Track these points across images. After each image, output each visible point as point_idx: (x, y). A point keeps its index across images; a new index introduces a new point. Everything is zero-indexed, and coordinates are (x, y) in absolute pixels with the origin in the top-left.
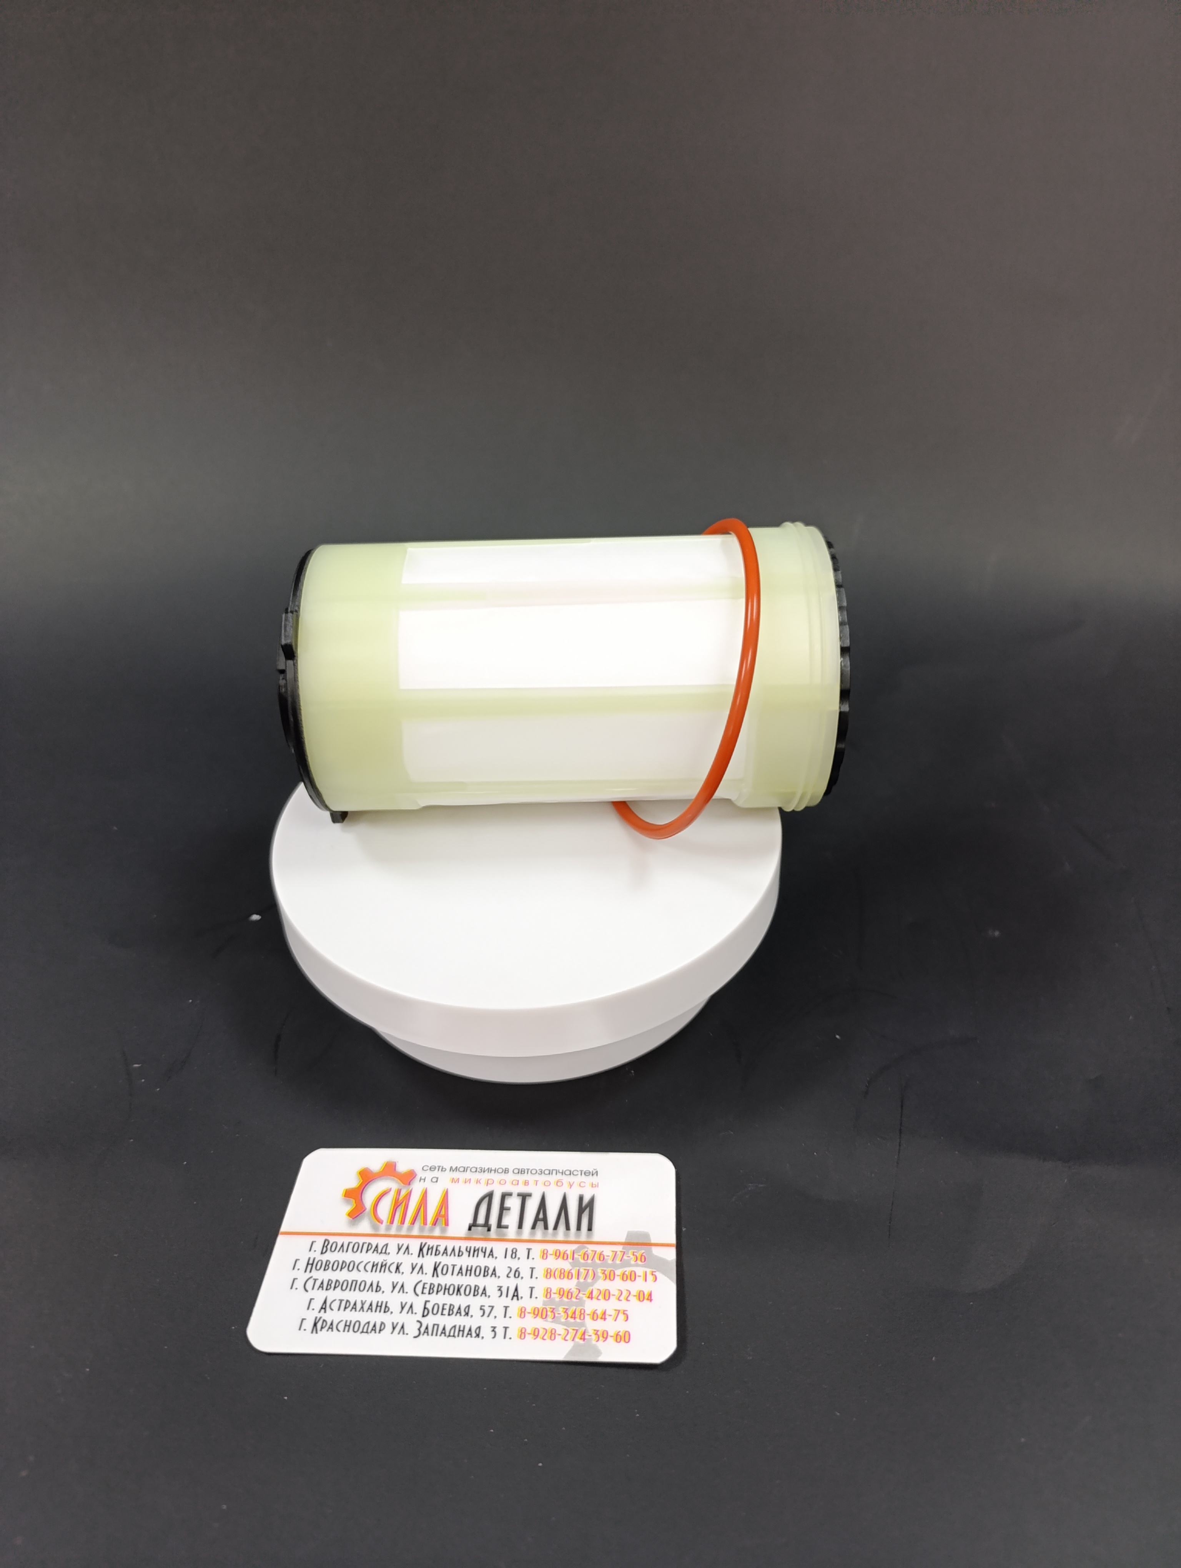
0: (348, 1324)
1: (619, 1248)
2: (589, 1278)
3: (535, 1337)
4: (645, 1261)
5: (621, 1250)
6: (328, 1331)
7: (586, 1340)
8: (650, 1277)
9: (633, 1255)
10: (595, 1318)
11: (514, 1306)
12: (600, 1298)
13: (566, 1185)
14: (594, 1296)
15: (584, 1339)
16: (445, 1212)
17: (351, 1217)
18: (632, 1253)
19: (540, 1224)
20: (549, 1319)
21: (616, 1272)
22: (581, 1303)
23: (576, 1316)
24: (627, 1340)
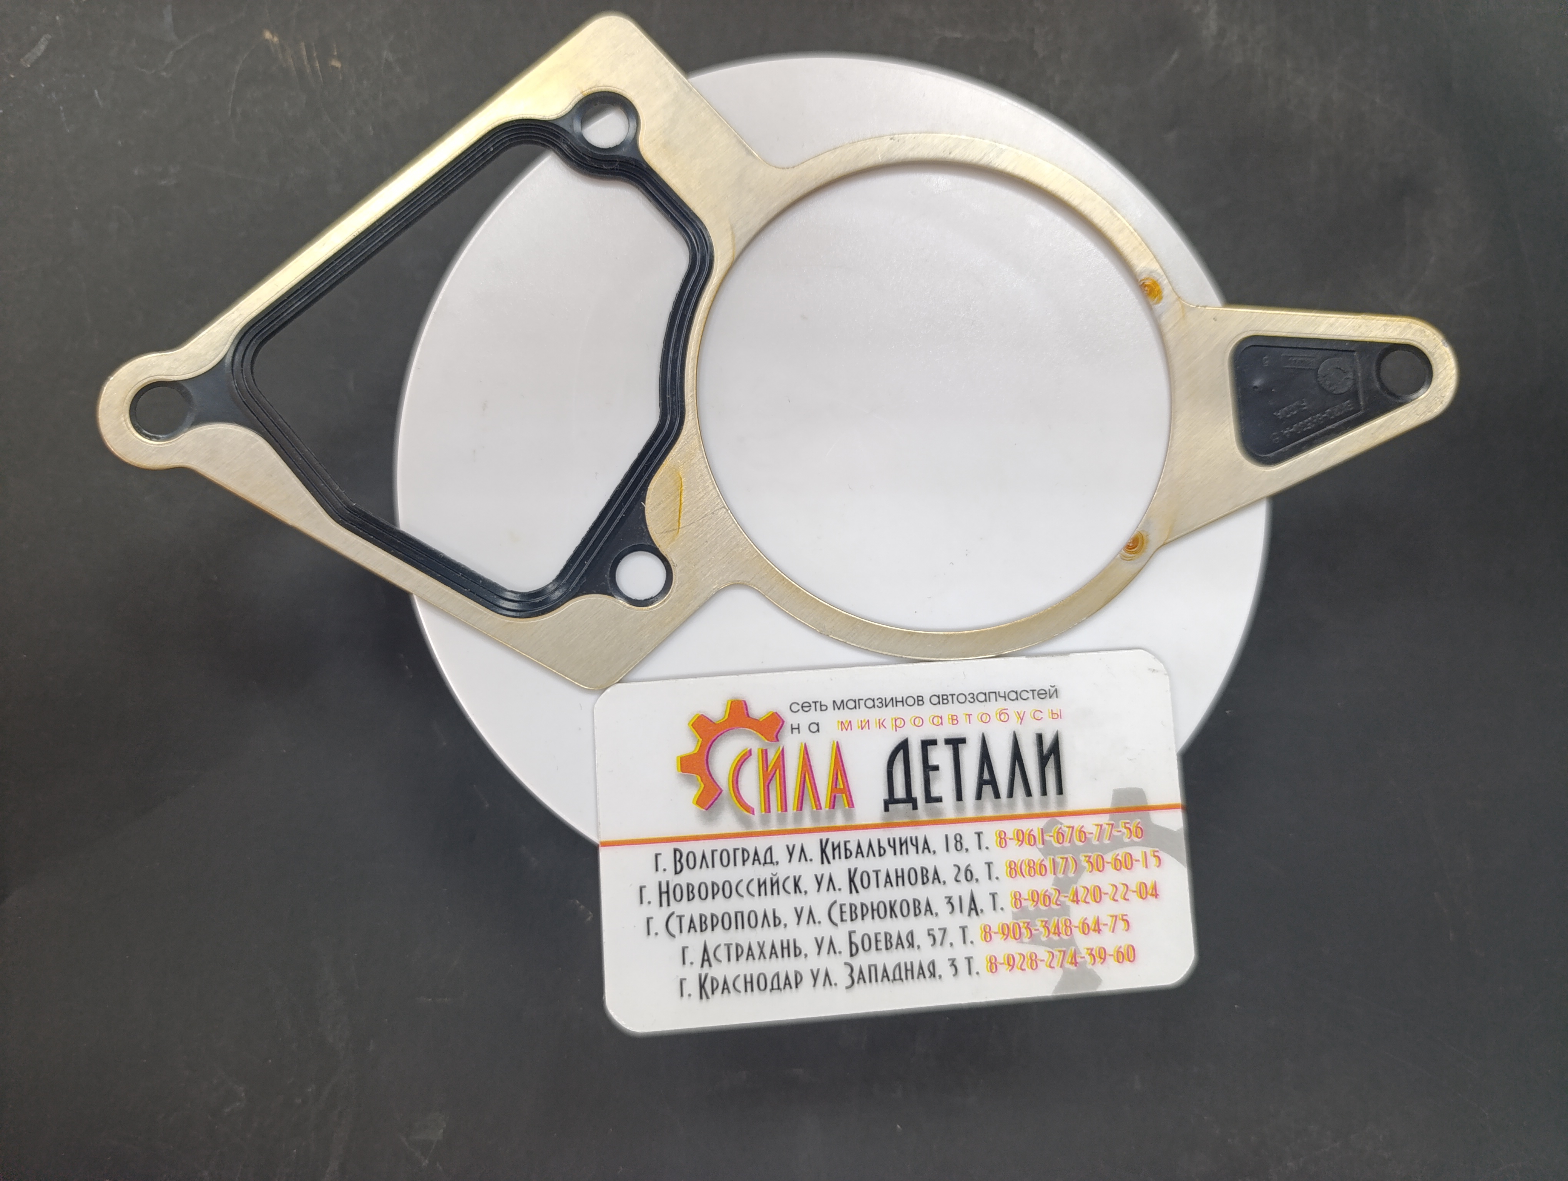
0: (749, 979)
1: (1104, 819)
2: (1070, 870)
3: (1010, 968)
4: (1142, 836)
5: (1107, 822)
6: (723, 993)
7: (1077, 965)
8: (1153, 861)
9: (1126, 828)
10: (1086, 932)
11: (975, 925)
12: (1087, 900)
13: (1014, 718)
14: (1079, 898)
15: (1076, 964)
16: (844, 785)
17: (702, 807)
18: (1123, 824)
19: (987, 790)
20: (1026, 940)
21: (1104, 856)
22: (1065, 910)
23: (1060, 931)
24: (1132, 959)
